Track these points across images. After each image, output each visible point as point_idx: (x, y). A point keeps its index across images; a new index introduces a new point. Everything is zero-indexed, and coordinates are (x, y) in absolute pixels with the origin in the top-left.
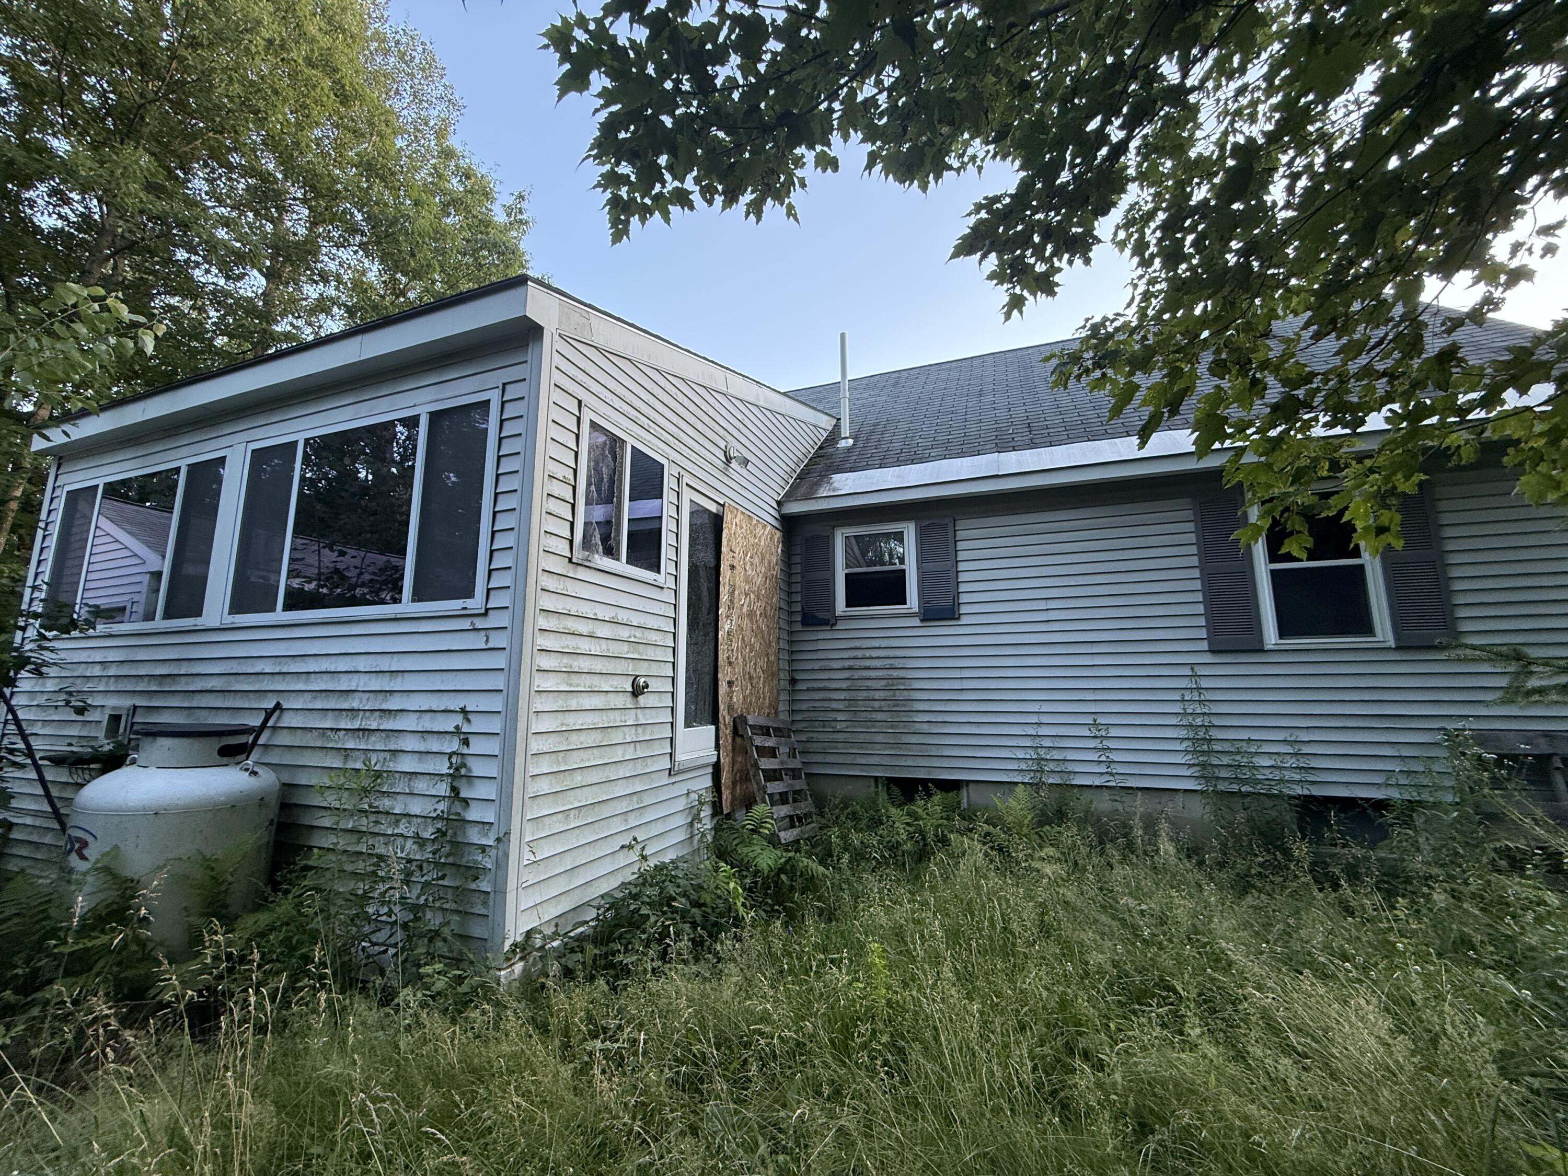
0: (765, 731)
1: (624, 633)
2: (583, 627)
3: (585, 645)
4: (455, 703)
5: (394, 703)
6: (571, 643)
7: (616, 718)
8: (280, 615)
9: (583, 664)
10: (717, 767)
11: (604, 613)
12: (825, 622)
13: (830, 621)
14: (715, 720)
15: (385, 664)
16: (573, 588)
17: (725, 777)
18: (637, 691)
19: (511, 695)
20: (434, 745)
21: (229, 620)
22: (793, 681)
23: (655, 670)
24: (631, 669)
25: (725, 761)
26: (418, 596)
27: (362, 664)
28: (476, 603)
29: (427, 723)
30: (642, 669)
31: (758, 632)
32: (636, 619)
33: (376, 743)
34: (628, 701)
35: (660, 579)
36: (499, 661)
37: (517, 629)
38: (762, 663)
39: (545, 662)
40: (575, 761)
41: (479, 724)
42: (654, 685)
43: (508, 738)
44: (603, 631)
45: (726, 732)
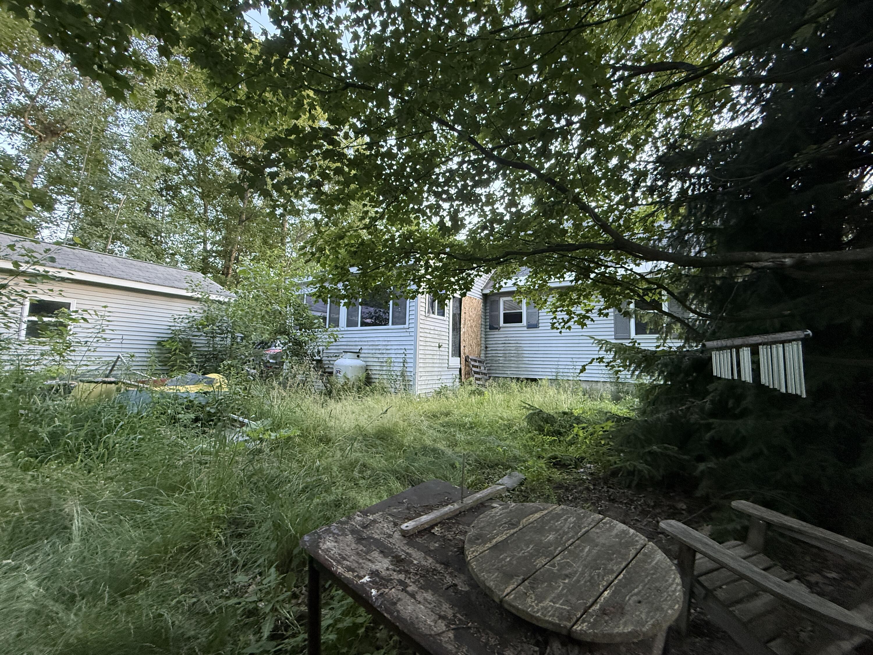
0: (475, 361)
1: (436, 332)
2: (428, 331)
3: (428, 335)
4: (403, 347)
5: (388, 347)
6: (426, 335)
7: (435, 353)
8: (359, 328)
9: (428, 339)
10: (460, 369)
11: (432, 328)
12: (497, 329)
13: (498, 328)
14: (460, 356)
15: (386, 339)
16: (426, 322)
17: (463, 372)
18: (440, 347)
19: (415, 345)
20: (398, 356)
21: (346, 329)
22: (486, 347)
23: (444, 341)
24: (438, 341)
25: (463, 368)
26: (393, 324)
27: (381, 339)
28: (406, 326)
29: (396, 352)
30: (441, 341)
31: (474, 332)
32: (439, 329)
33: (385, 356)
34: (437, 349)
35: (445, 318)
36: (412, 338)
37: (416, 332)
38: (475, 341)
39: (421, 339)
40: (427, 361)
41: (408, 352)
42: (444, 345)
43: (415, 354)
44: (432, 332)
45: (463, 360)
